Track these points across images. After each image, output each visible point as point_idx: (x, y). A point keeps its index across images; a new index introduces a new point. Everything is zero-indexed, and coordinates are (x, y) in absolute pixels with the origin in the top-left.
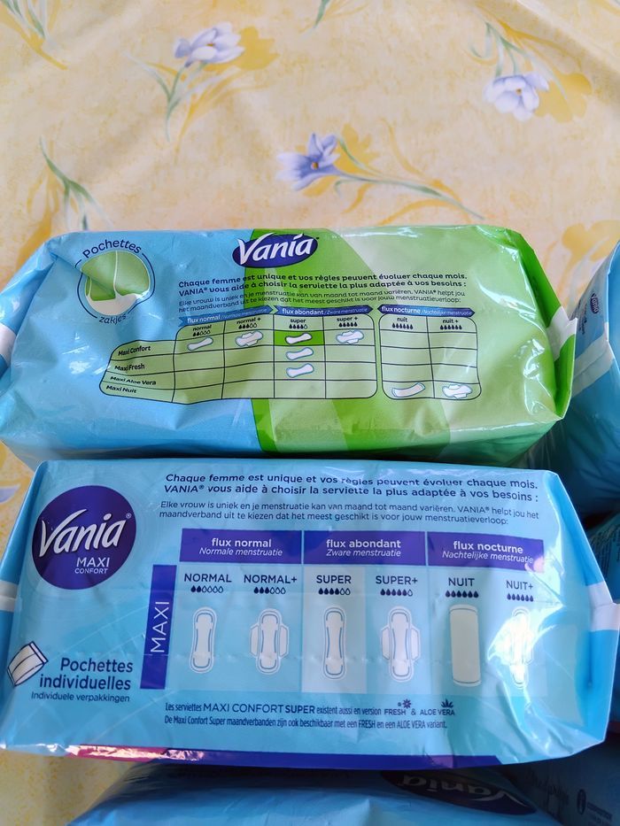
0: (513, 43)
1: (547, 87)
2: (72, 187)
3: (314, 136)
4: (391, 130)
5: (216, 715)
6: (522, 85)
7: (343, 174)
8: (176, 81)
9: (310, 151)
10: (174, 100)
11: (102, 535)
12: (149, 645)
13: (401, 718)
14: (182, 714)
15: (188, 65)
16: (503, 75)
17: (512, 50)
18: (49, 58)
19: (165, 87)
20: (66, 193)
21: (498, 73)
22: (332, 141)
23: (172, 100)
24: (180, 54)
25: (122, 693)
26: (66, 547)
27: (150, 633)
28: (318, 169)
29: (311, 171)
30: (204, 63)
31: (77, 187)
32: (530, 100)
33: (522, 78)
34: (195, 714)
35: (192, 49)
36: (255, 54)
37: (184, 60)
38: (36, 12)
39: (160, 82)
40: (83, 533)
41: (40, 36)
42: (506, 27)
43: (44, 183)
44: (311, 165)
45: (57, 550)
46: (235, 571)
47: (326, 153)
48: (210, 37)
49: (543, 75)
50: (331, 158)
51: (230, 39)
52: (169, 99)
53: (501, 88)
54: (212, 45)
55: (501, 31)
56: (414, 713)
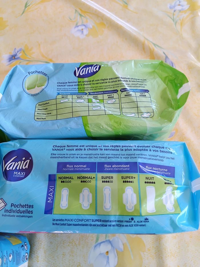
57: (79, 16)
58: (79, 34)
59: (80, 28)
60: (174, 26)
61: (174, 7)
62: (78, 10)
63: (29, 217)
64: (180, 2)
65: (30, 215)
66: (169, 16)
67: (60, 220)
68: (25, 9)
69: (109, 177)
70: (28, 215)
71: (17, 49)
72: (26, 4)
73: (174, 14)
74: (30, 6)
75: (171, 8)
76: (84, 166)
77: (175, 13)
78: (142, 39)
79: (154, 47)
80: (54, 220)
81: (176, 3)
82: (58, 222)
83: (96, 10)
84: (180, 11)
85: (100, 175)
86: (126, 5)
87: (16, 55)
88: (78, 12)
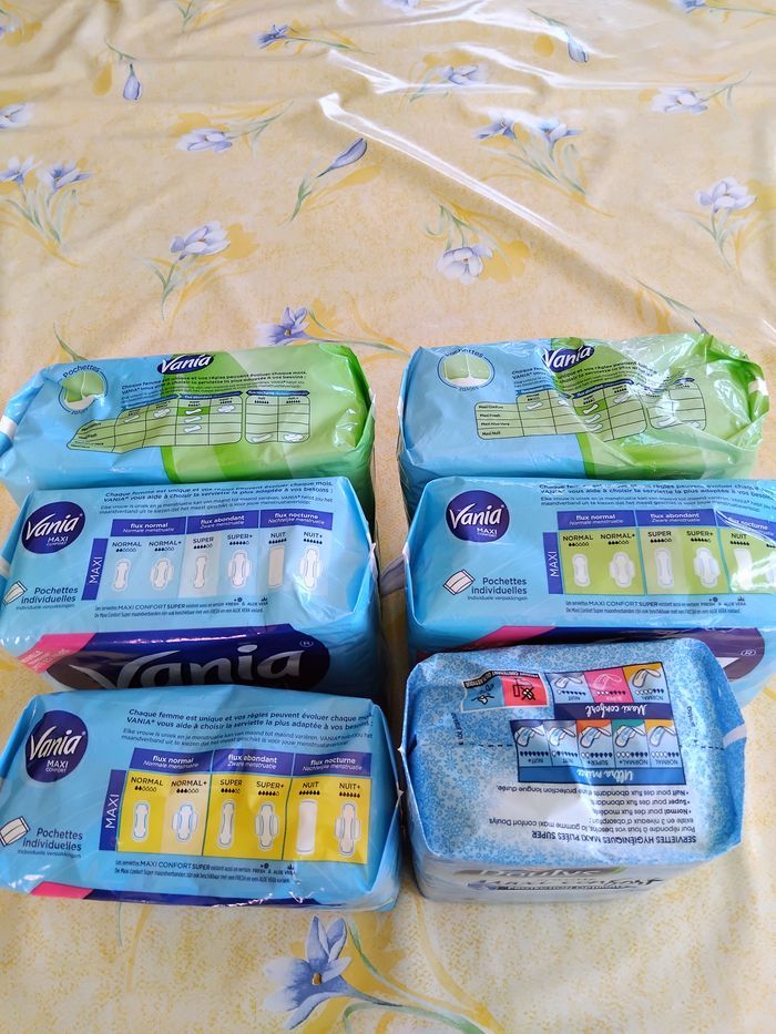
0: (463, 221)
1: (491, 254)
3: (288, 309)
4: (353, 300)
5: (125, 611)
6: (468, 255)
7: (312, 338)
8: (171, 272)
9: (284, 321)
10: (169, 287)
11: (65, 526)
12: (88, 578)
13: (236, 607)
14: (105, 612)
15: (182, 258)
16: (453, 249)
17: (462, 227)
18: (63, 259)
19: (161, 277)
21: (449, 247)
22: (303, 313)
23: (168, 288)
24: (175, 249)
25: (71, 603)
26: (42, 533)
27: (90, 573)
28: (291, 336)
29: (285, 337)
30: (196, 255)
32: (475, 267)
33: (471, 249)
34: (113, 612)
35: (185, 245)
36: (240, 246)
37: (179, 254)
38: (53, 223)
39: (157, 273)
40: (53, 525)
41: (56, 242)
42: (458, 208)
43: (57, 359)
44: (285, 332)
45: (37, 535)
46: (144, 540)
47: (297, 323)
48: (201, 234)
49: (487, 244)
50: (301, 326)
51: (219, 235)
52: (165, 287)
53: (450, 259)
54: (203, 240)
55: (453, 212)
56: (243, 604)
57: (454, 224)
58: (457, 273)
59: (459, 256)
60: (718, 249)
61: (714, 199)
62: (447, 206)
63: (520, 599)
64: (727, 187)
65: (523, 595)
66: (701, 224)
67: (579, 603)
68: (300, 201)
69: (663, 533)
70: (518, 595)
71: (295, 310)
72: (302, 190)
73: (713, 220)
74: (313, 195)
75: (704, 202)
76: (611, 517)
77: (716, 216)
78: (634, 287)
79: (666, 305)
80: (569, 603)
81: (716, 189)
82: (576, 607)
83: (501, 209)
84: (730, 210)
85: (644, 530)
86: (580, 193)
87: (292, 326)
88: (448, 213)
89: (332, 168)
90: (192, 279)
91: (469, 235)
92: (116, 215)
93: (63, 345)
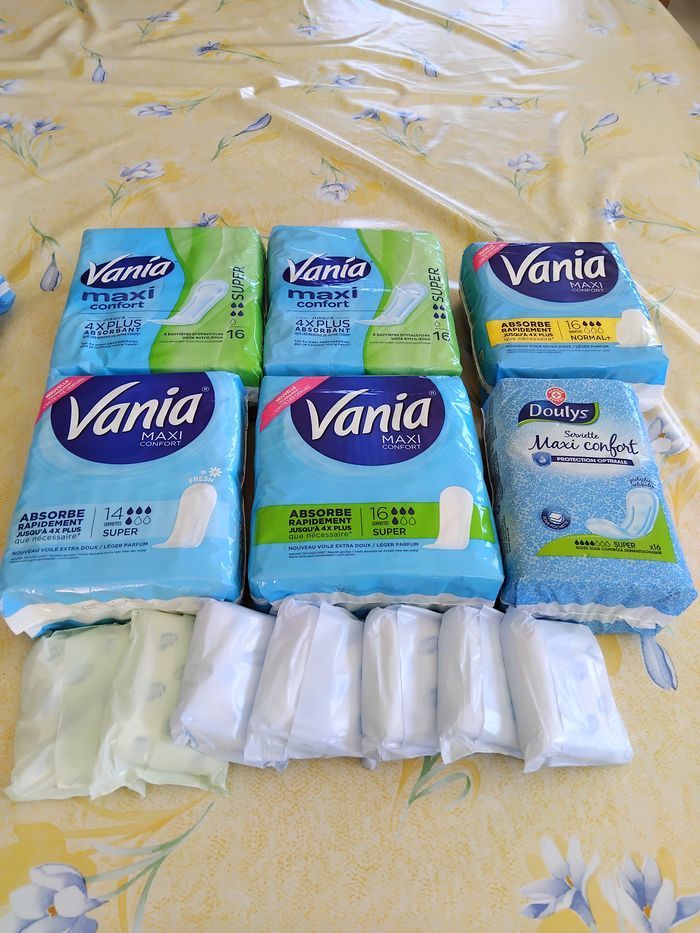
0: (337, 168)
1: (356, 189)
2: (46, 239)
3: (204, 214)
4: (253, 211)
6: (339, 188)
8: (120, 188)
9: (200, 221)
15: (128, 180)
16: (328, 184)
17: (336, 171)
18: (39, 178)
19: (112, 191)
20: (43, 241)
21: (325, 183)
22: (215, 216)
23: (116, 197)
24: (123, 175)
30: (139, 178)
31: (50, 238)
32: (343, 195)
33: (340, 185)
35: (132, 173)
36: (172, 175)
37: (126, 178)
38: (33, 155)
39: (109, 188)
41: (35, 167)
42: (334, 160)
43: (30, 237)
47: (210, 222)
48: (144, 167)
49: (353, 182)
50: (213, 224)
51: (157, 168)
53: (326, 190)
54: (145, 170)
55: (330, 162)
57: (329, 170)
58: (331, 199)
59: (331, 189)
60: (517, 194)
61: (518, 163)
62: (326, 158)
64: (528, 156)
66: (506, 178)
68: (219, 150)
71: (209, 215)
72: (221, 143)
73: (515, 176)
74: (229, 147)
75: (511, 165)
77: (518, 174)
81: (520, 157)
83: (364, 161)
84: (529, 171)
86: (422, 157)
88: (327, 163)
89: (244, 132)
90: (134, 194)
91: (340, 176)
92: (81, 152)
93: (36, 230)
